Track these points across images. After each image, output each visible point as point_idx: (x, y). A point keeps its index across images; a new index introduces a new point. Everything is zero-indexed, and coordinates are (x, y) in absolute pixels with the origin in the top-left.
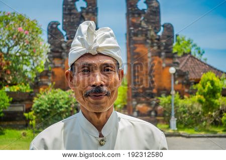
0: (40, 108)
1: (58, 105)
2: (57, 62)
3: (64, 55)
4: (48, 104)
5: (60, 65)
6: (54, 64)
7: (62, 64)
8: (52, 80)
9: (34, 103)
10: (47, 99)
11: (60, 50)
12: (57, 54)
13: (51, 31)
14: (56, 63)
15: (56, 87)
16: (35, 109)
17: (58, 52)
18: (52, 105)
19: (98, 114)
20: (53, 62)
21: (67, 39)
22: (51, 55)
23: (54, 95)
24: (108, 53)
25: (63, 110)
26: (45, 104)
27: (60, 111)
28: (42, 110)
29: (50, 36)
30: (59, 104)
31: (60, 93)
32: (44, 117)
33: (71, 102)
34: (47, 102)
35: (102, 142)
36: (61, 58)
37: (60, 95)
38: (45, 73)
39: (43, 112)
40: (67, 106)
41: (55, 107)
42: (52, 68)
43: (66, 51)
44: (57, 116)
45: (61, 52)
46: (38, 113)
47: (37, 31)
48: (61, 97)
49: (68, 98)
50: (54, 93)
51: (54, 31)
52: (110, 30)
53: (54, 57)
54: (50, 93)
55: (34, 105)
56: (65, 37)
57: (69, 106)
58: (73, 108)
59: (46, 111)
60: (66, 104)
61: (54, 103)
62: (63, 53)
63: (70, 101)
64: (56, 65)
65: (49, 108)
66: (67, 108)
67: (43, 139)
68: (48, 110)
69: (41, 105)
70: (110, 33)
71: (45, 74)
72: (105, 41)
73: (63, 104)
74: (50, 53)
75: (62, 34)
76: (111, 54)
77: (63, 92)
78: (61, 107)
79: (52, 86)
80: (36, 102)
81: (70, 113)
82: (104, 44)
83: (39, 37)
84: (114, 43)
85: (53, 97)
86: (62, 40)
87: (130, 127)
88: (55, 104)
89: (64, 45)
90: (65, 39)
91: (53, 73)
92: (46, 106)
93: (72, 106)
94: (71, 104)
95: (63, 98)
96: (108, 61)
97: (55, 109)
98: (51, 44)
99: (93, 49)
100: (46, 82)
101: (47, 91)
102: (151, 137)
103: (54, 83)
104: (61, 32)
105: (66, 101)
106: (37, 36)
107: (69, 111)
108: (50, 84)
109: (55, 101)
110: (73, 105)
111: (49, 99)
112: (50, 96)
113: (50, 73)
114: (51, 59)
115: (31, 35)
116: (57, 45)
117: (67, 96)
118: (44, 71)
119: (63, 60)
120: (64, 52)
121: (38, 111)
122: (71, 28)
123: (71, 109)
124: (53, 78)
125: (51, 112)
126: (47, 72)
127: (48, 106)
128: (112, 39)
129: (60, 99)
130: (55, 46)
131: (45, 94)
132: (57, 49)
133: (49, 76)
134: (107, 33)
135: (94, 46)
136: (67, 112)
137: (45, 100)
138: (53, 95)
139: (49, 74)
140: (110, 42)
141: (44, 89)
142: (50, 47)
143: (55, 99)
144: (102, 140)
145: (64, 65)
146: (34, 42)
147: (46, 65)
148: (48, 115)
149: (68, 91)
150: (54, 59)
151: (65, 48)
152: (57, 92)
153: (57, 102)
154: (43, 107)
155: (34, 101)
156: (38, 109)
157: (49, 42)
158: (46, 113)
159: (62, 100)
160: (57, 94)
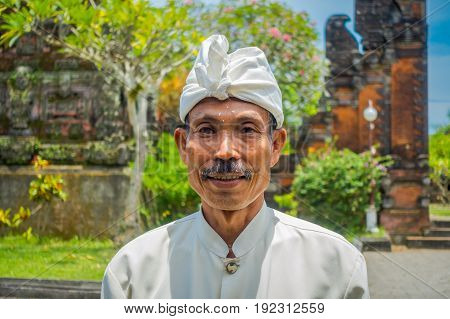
0: (308, 186)
1: (343, 183)
2: (344, 96)
3: (357, 82)
4: (324, 179)
5: (348, 102)
6: (337, 100)
7: (353, 99)
8: (333, 132)
9: (297, 176)
10: (321, 170)
11: (350, 73)
12: (343, 80)
13: (333, 35)
14: (341, 98)
15: (339, 146)
16: (298, 189)
17: (344, 75)
18: (331, 182)
19: (228, 214)
20: (336, 95)
21: (365, 49)
22: (332, 83)
23: (336, 161)
24: (250, 97)
25: (352, 191)
26: (318, 179)
27: (348, 194)
28: (311, 191)
29: (329, 44)
30: (344, 179)
31: (347, 158)
32: (315, 205)
33: (369, 177)
34: (321, 175)
35: (230, 268)
36: (351, 87)
37: (348, 162)
38: (319, 118)
39: (314, 194)
40: (361, 184)
41: (336, 185)
42: (333, 107)
43: (361, 73)
44: (341, 203)
45: (351, 76)
46: (303, 196)
47: (307, 35)
48: (348, 166)
49: (364, 168)
50: (336, 157)
51: (338, 33)
52: (259, 53)
53: (338, 86)
54: (328, 158)
55: (296, 181)
56: (361, 46)
57: (366, 185)
58: (373, 188)
59: (318, 192)
60: (360, 179)
61: (334, 178)
62: (356, 78)
63: (368, 174)
64: (342, 102)
65: (325, 187)
66: (360, 188)
67: (126, 257)
68: (323, 191)
69: (309, 181)
70: (258, 59)
71: (320, 120)
72: (246, 74)
73: (354, 180)
74: (330, 78)
75: (355, 40)
76: (256, 99)
77: (354, 155)
78: (349, 186)
79: (333, 144)
80: (300, 174)
81: (367, 198)
82: (243, 80)
83: (310, 47)
84: (263, 78)
85: (333, 166)
86: (354, 51)
87: (296, 240)
88: (338, 180)
89: (357, 61)
90: (361, 50)
91: (335, 118)
92: (319, 184)
93: (370, 185)
94: (369, 181)
95: (352, 168)
96: (249, 112)
97: (337, 189)
98: (333, 60)
99: (220, 90)
100: (321, 136)
101: (322, 153)
102: (334, 263)
103: (336, 137)
104: (352, 36)
105: (359, 174)
106: (307, 44)
107: (365, 192)
108: (328, 140)
109: (336, 173)
110: (374, 182)
111: (325, 169)
112: (328, 164)
113: (329, 117)
114: (332, 89)
115: (296, 43)
116: (343, 63)
117: (360, 164)
118: (318, 114)
119: (355, 91)
120: (358, 76)
121: (304, 192)
122: (373, 28)
123: (370, 190)
124: (335, 128)
125: (328, 195)
126: (324, 115)
127: (324, 183)
128: (260, 69)
129: (348, 170)
130: (339, 63)
131: (317, 159)
132: (344, 70)
133: (327, 124)
134: (252, 59)
135: (223, 82)
136: (361, 195)
137: (317, 171)
138: (333, 163)
139: (328, 120)
140: (255, 76)
141: (317, 148)
142: (330, 66)
143: (336, 169)
144: (232, 264)
145: (356, 102)
146: (302, 56)
147: (323, 101)
148: (322, 201)
149: (363, 155)
150: (337, 91)
151: (359, 67)
152: (341, 157)
153: (341, 176)
154: (314, 186)
155: (297, 173)
156: (303, 188)
157: (328, 56)
158: (319, 197)
159: (352, 172)
160: (342, 161)
